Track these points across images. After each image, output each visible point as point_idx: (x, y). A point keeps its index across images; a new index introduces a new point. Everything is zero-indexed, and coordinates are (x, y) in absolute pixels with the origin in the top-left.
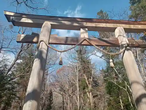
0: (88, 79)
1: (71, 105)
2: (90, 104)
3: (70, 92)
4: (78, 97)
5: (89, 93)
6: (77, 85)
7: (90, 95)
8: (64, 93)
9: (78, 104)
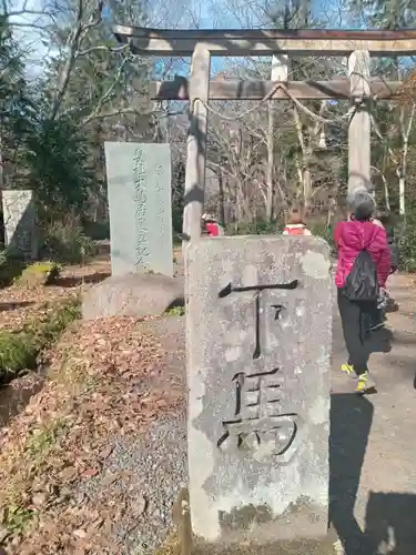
0: (304, 128)
1: (245, 203)
2: (302, 204)
3: (245, 164)
4: (270, 184)
5: (303, 172)
6: (269, 144)
7: (305, 179)
8: (224, 165)
9: (268, 203)
